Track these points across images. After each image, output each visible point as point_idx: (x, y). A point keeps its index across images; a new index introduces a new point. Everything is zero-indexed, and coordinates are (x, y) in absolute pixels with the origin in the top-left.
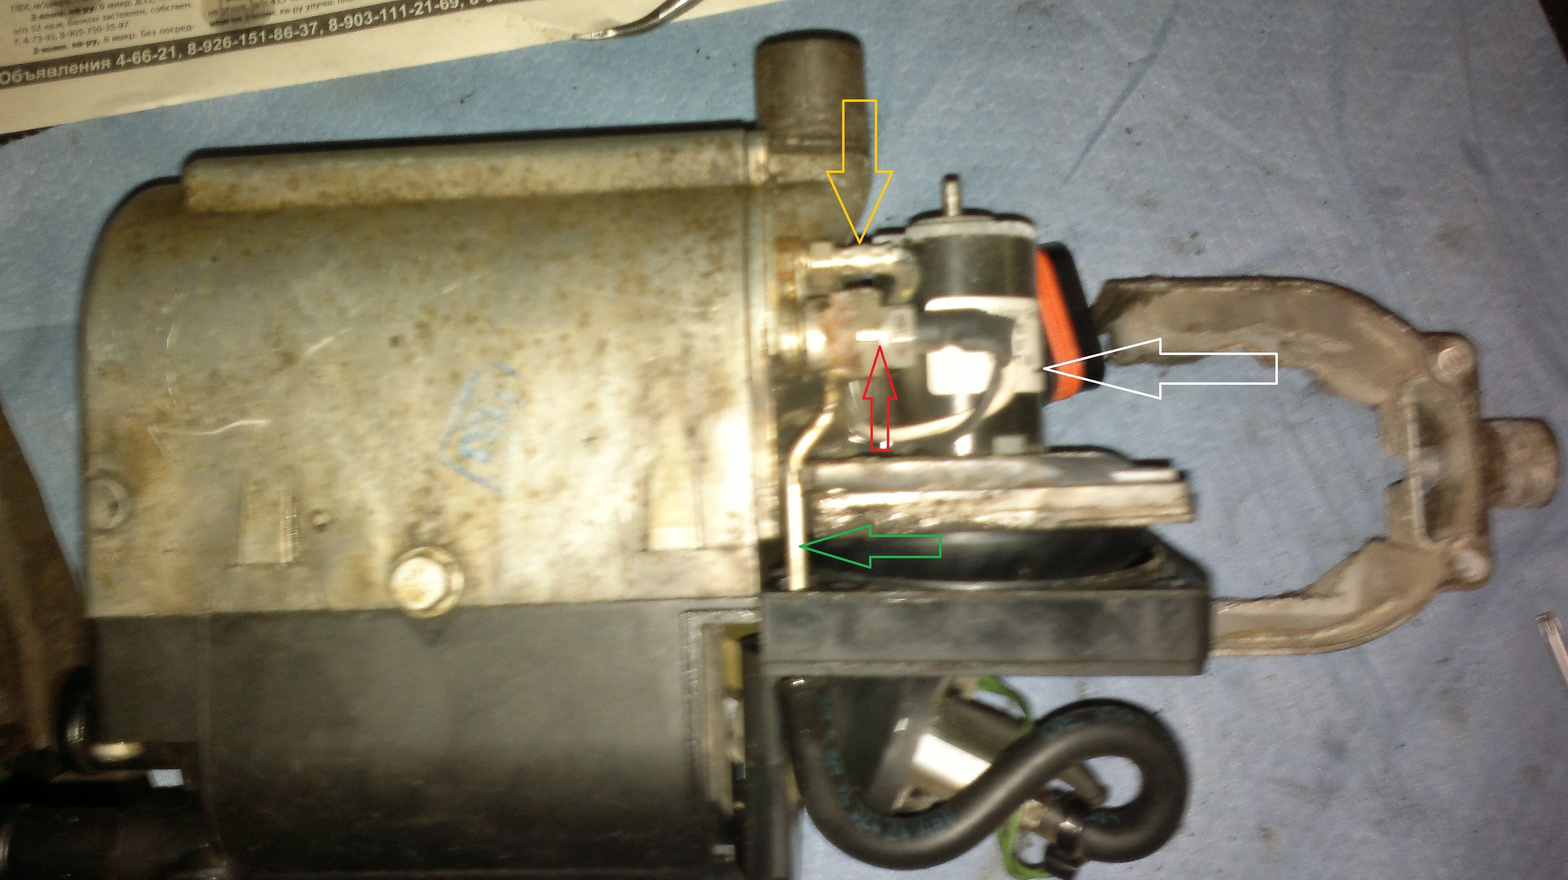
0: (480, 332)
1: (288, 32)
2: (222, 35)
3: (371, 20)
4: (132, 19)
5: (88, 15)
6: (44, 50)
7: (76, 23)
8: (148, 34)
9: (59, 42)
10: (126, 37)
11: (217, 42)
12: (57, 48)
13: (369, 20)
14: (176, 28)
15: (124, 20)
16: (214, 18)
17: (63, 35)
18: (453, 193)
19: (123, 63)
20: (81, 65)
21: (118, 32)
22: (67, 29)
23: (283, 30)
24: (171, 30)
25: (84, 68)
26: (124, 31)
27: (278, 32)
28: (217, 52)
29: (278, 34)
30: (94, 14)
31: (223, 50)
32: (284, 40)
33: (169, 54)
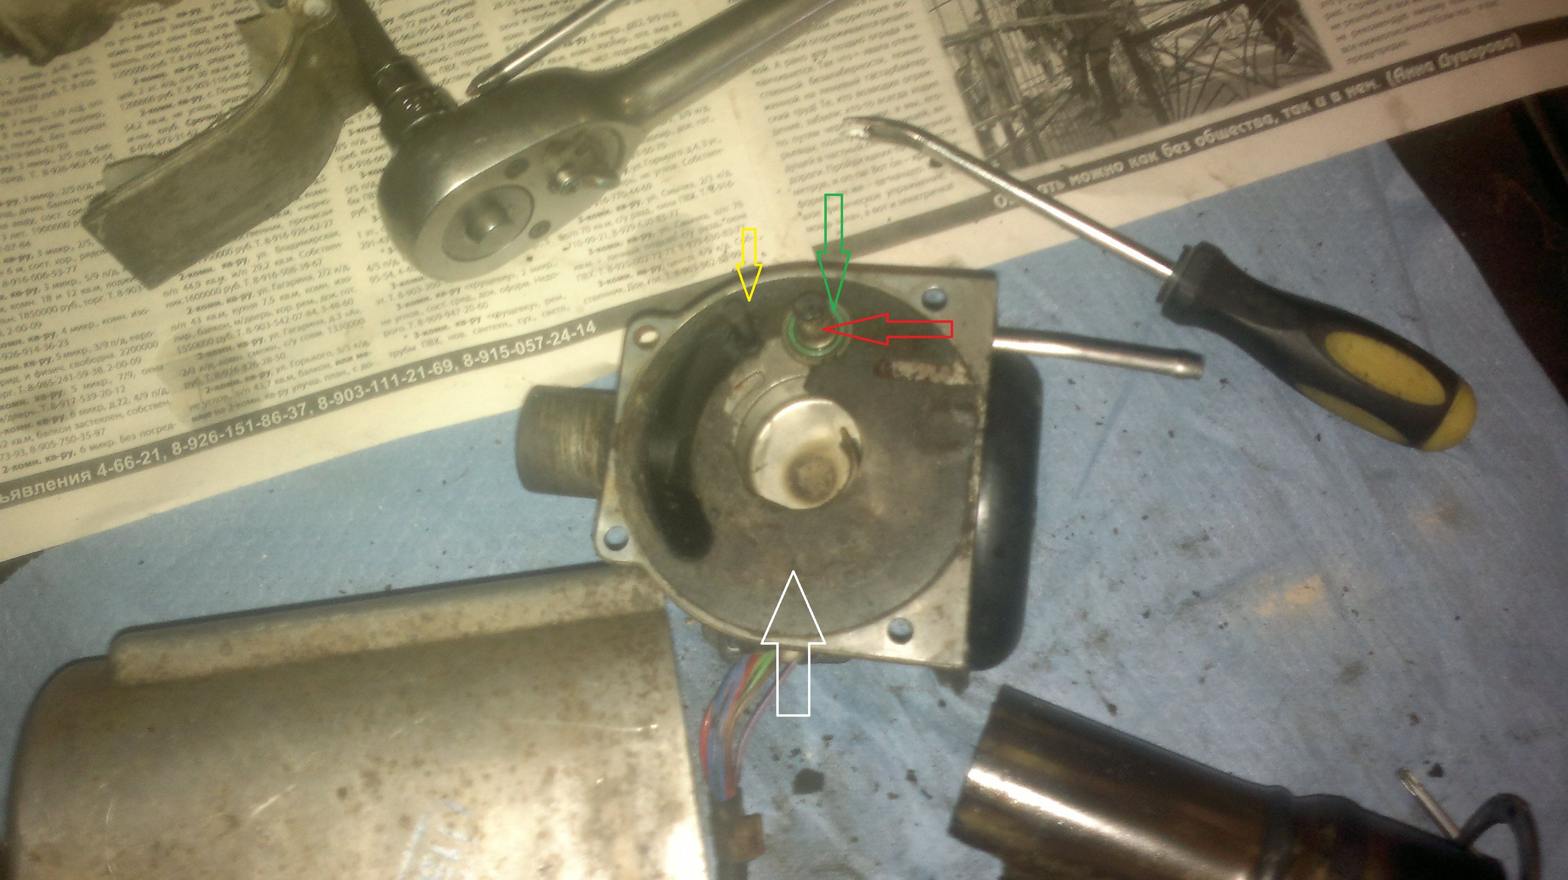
0: (428, 774)
1: (276, 417)
2: (207, 430)
3: (363, 393)
4: (109, 425)
5: (58, 425)
6: (15, 468)
7: (46, 434)
8: (127, 439)
9: (31, 458)
10: (105, 444)
11: (203, 438)
12: (28, 464)
13: (360, 394)
14: (157, 429)
15: (100, 426)
16: (196, 413)
17: (33, 449)
18: (388, 642)
19: (104, 473)
20: (59, 480)
21: (95, 440)
22: (37, 442)
23: (271, 416)
24: (152, 431)
25: (62, 482)
26: (101, 439)
27: (265, 418)
28: (204, 448)
29: (265, 419)
30: (65, 424)
31: (211, 446)
32: (273, 426)
33: (153, 457)
